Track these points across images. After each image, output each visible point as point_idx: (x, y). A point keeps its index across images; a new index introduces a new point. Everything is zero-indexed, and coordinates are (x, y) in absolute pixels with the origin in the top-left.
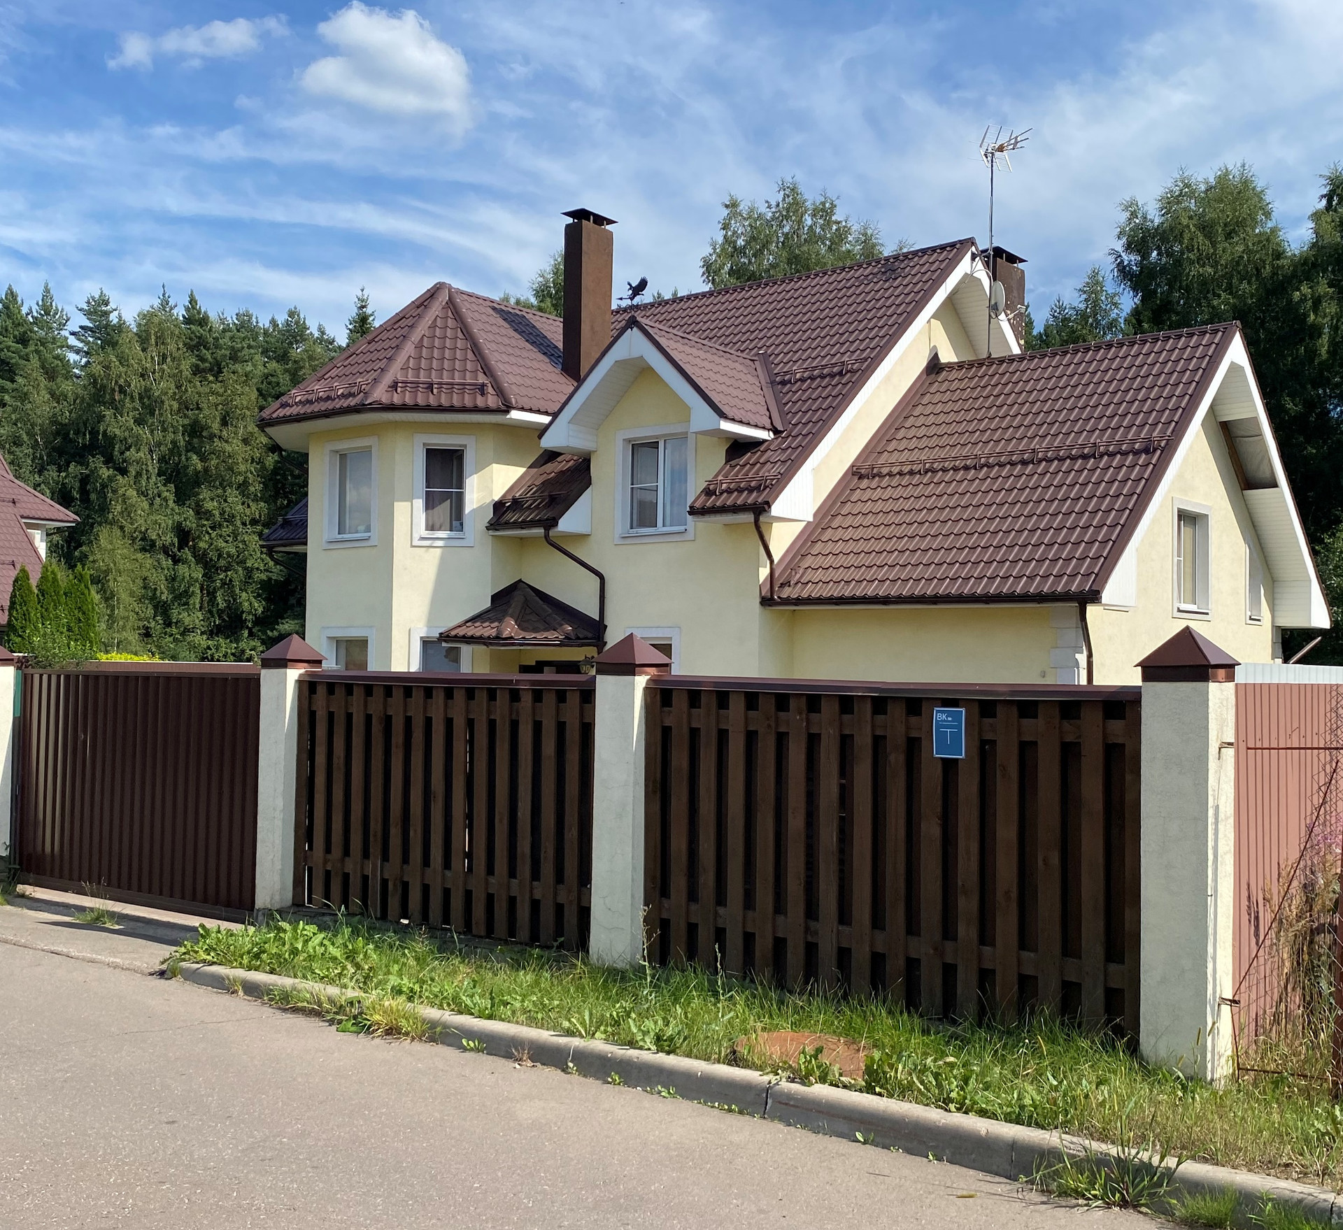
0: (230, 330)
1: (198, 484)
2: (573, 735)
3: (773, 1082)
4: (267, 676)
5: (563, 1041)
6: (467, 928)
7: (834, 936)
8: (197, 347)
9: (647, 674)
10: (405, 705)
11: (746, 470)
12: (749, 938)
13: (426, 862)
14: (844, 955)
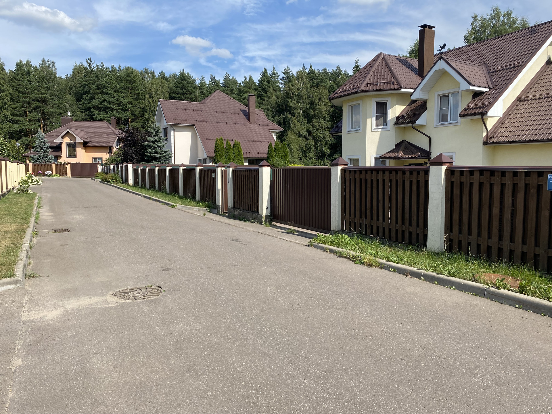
0: (321, 74)
1: (313, 118)
2: (422, 184)
3: (487, 287)
4: (333, 169)
5: (420, 271)
6: (390, 238)
7: (508, 246)
8: (312, 80)
9: (446, 165)
10: (371, 176)
11: (479, 102)
12: (479, 246)
13: (378, 219)
14: (511, 252)
